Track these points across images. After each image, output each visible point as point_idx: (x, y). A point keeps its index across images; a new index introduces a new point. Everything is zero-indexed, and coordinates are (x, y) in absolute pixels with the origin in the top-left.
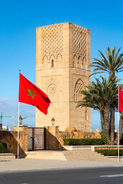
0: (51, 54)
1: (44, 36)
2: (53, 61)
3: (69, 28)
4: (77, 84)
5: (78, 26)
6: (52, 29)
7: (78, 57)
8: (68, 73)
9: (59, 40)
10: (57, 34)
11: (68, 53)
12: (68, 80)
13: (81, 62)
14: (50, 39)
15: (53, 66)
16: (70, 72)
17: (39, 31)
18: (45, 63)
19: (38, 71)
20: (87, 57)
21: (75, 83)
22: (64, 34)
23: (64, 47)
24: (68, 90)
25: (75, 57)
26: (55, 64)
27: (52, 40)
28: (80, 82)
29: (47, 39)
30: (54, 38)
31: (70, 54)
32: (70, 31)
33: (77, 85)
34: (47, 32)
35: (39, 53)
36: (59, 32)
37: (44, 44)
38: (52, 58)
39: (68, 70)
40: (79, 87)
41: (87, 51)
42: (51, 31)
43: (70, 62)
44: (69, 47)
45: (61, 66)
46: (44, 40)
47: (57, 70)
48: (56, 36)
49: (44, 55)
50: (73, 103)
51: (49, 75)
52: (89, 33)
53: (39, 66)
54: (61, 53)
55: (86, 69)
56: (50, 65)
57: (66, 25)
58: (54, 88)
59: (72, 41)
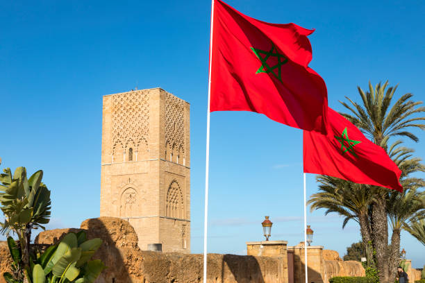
0: (128, 139)
1: (116, 109)
2: (131, 149)
3: (161, 96)
4: (170, 188)
5: (172, 96)
6: (131, 98)
7: (172, 144)
8: (158, 170)
9: (143, 115)
10: (140, 107)
11: (158, 137)
12: (157, 181)
13: (176, 153)
14: (128, 114)
15: (131, 158)
16: (160, 167)
17: (108, 102)
18: (117, 153)
19: (106, 167)
20: (185, 146)
21: (168, 186)
22: (151, 106)
23: (150, 128)
24: (158, 197)
25: (168, 145)
26: (135, 154)
27: (131, 117)
28: (175, 185)
29: (122, 115)
30: (134, 113)
31: (160, 139)
32: (161, 102)
33: (171, 190)
34: (122, 103)
35: (107, 138)
36: (143, 103)
37: (116, 122)
38: (130, 145)
39: (157, 164)
40: (173, 194)
41: (185, 137)
42: (128, 102)
43: (160, 152)
44: (160, 128)
45: (146, 158)
46: (116, 116)
47: (138, 164)
48: (137, 110)
49: (116, 140)
50: (165, 219)
51: (124, 173)
52: (188, 109)
53: (107, 157)
54: (145, 137)
55: (184, 165)
56: (126, 156)
57: (154, 93)
58: (133, 195)
59: (164, 119)
